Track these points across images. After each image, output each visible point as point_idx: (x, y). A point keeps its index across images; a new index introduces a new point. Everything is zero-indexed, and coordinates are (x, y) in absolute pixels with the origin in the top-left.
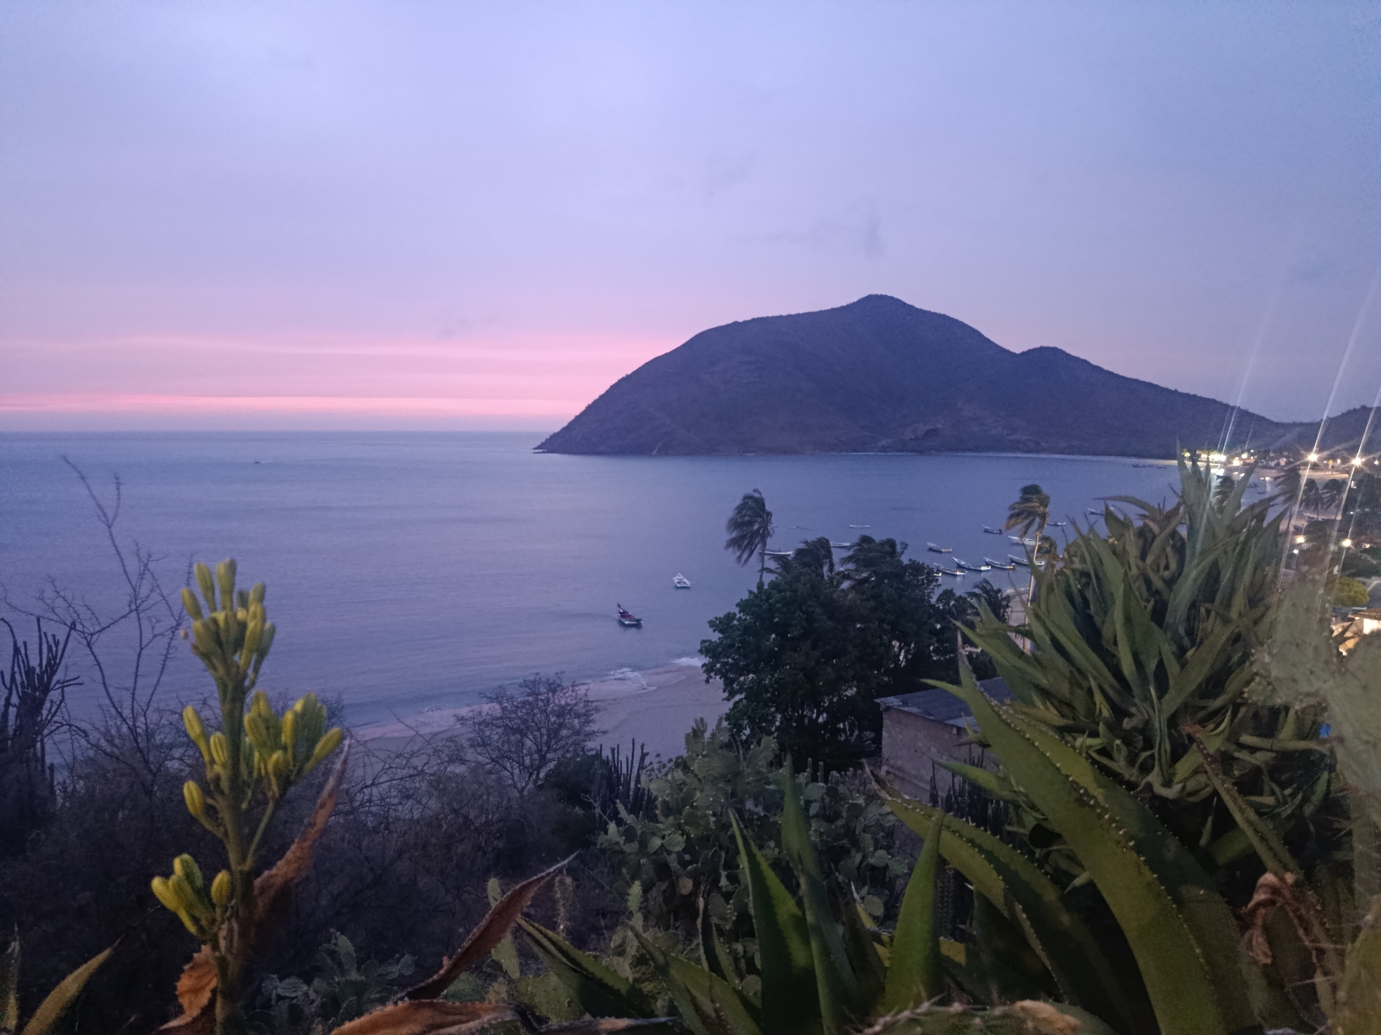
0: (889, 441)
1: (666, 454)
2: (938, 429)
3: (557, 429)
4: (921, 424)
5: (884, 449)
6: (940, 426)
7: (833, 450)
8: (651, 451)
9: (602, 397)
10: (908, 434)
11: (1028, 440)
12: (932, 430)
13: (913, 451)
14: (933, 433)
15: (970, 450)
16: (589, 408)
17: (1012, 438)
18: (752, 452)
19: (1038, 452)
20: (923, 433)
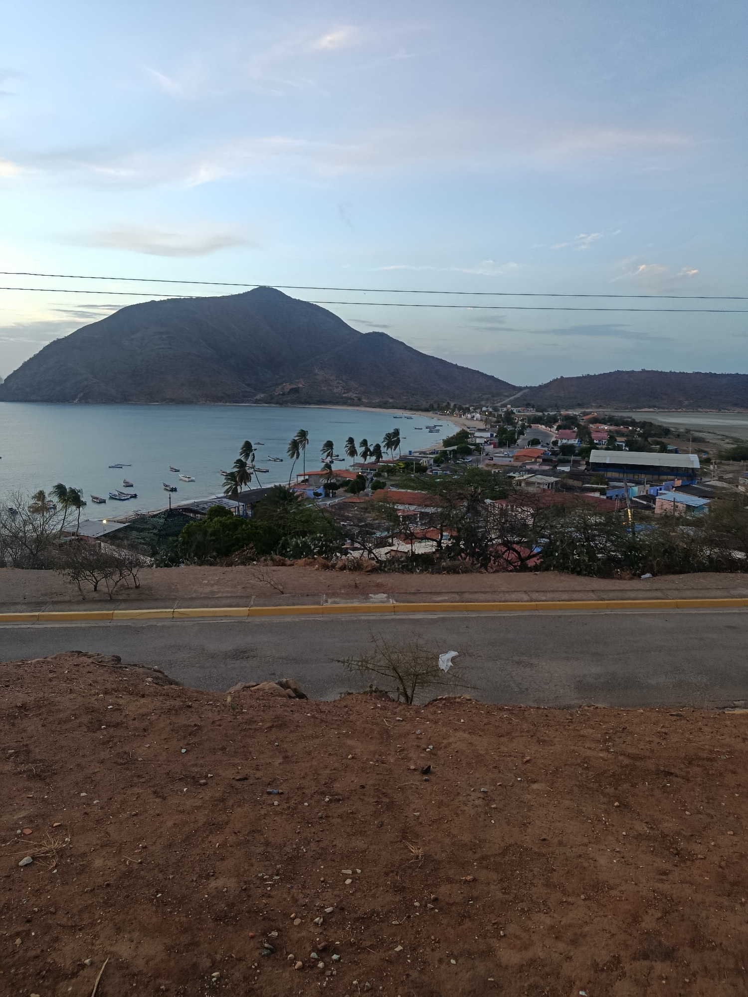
0: (262, 396)
1: (87, 403)
2: (299, 387)
4: (288, 384)
5: (256, 402)
6: (300, 386)
7: (220, 401)
8: (74, 400)
9: (36, 356)
10: (278, 391)
11: (356, 397)
12: (295, 388)
13: (277, 403)
14: (296, 390)
15: (315, 404)
16: (26, 365)
17: (344, 395)
18: (157, 402)
19: (358, 406)
20: (288, 390)
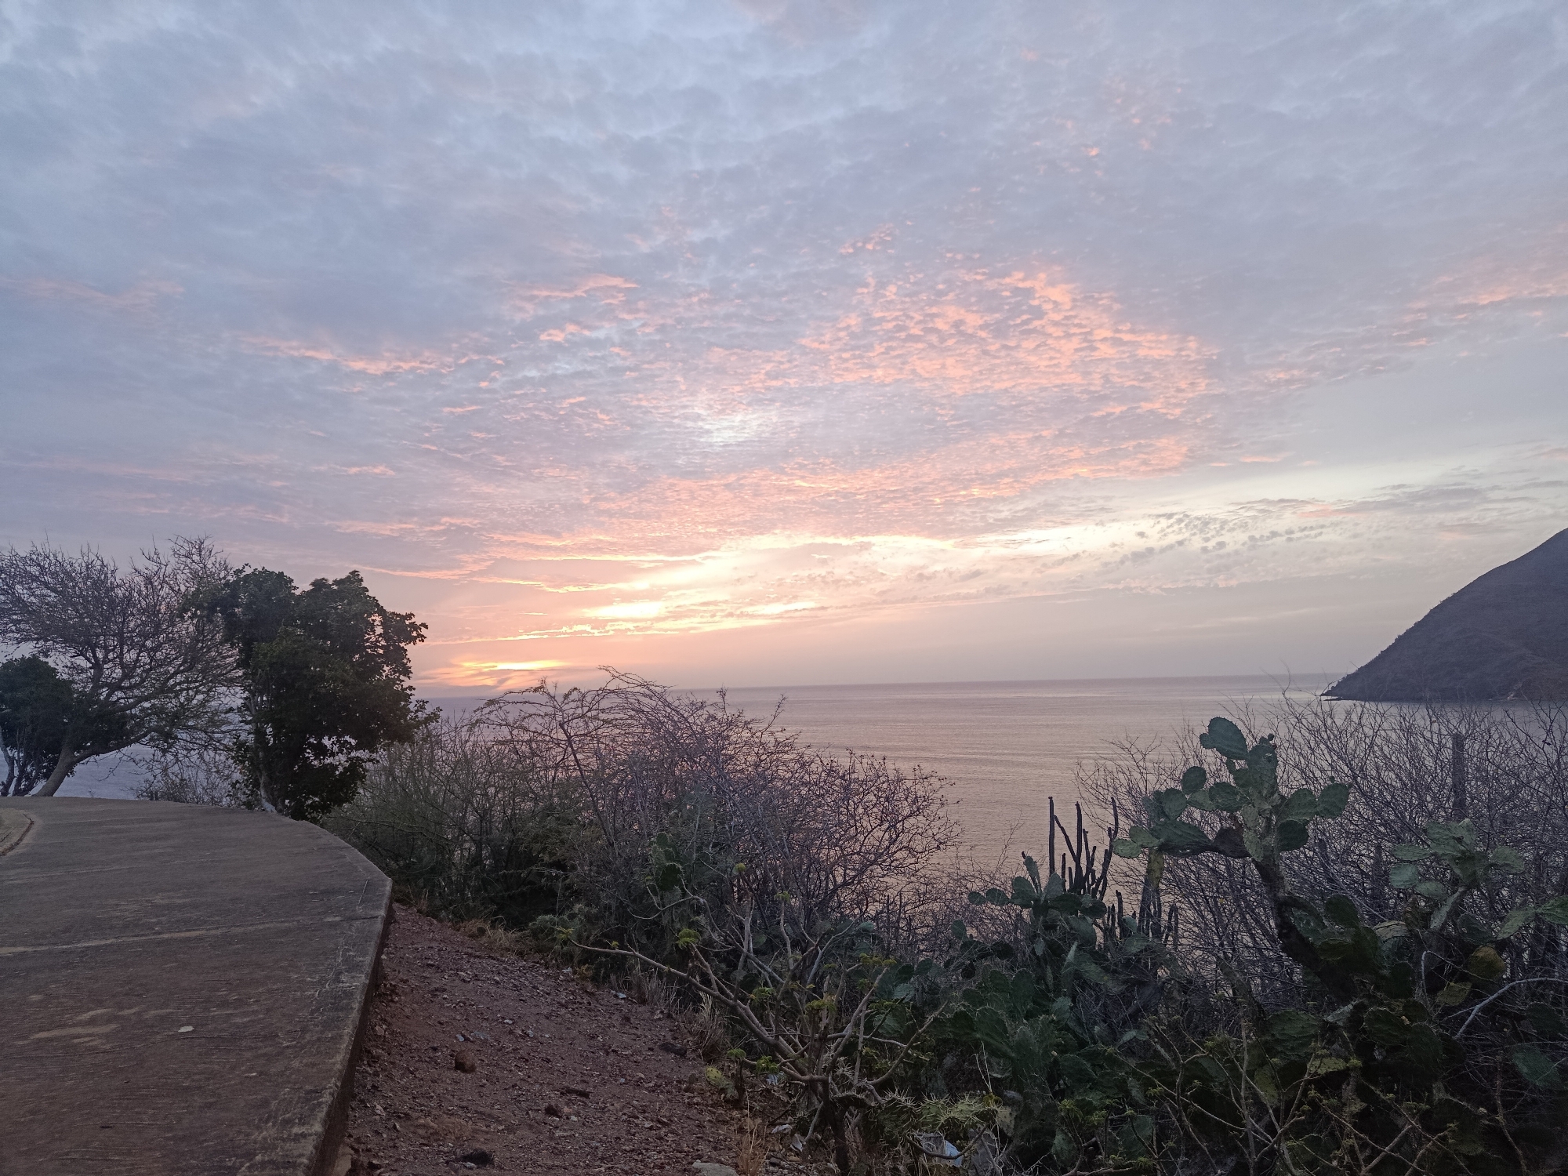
1: (1530, 699)
3: (1352, 670)
8: (1506, 695)
9: (1418, 626)
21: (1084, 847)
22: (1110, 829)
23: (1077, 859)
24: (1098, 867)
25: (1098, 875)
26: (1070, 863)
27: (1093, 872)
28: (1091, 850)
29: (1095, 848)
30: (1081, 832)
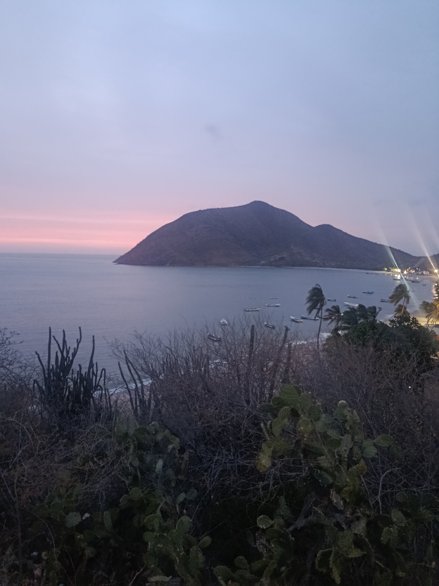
0: (265, 262)
1: (173, 265)
3: (123, 254)
4: (277, 255)
5: (263, 265)
6: (285, 256)
7: (242, 265)
8: (166, 264)
9: (144, 241)
10: (272, 259)
11: (321, 262)
12: (282, 258)
13: (276, 266)
15: (298, 266)
16: (138, 245)
17: (314, 261)
19: (325, 267)
20: (278, 259)
21: (65, 348)
22: (77, 340)
23: (62, 353)
24: (70, 355)
25: (71, 358)
26: (59, 355)
27: (69, 358)
28: (68, 348)
29: (70, 347)
30: (64, 341)
